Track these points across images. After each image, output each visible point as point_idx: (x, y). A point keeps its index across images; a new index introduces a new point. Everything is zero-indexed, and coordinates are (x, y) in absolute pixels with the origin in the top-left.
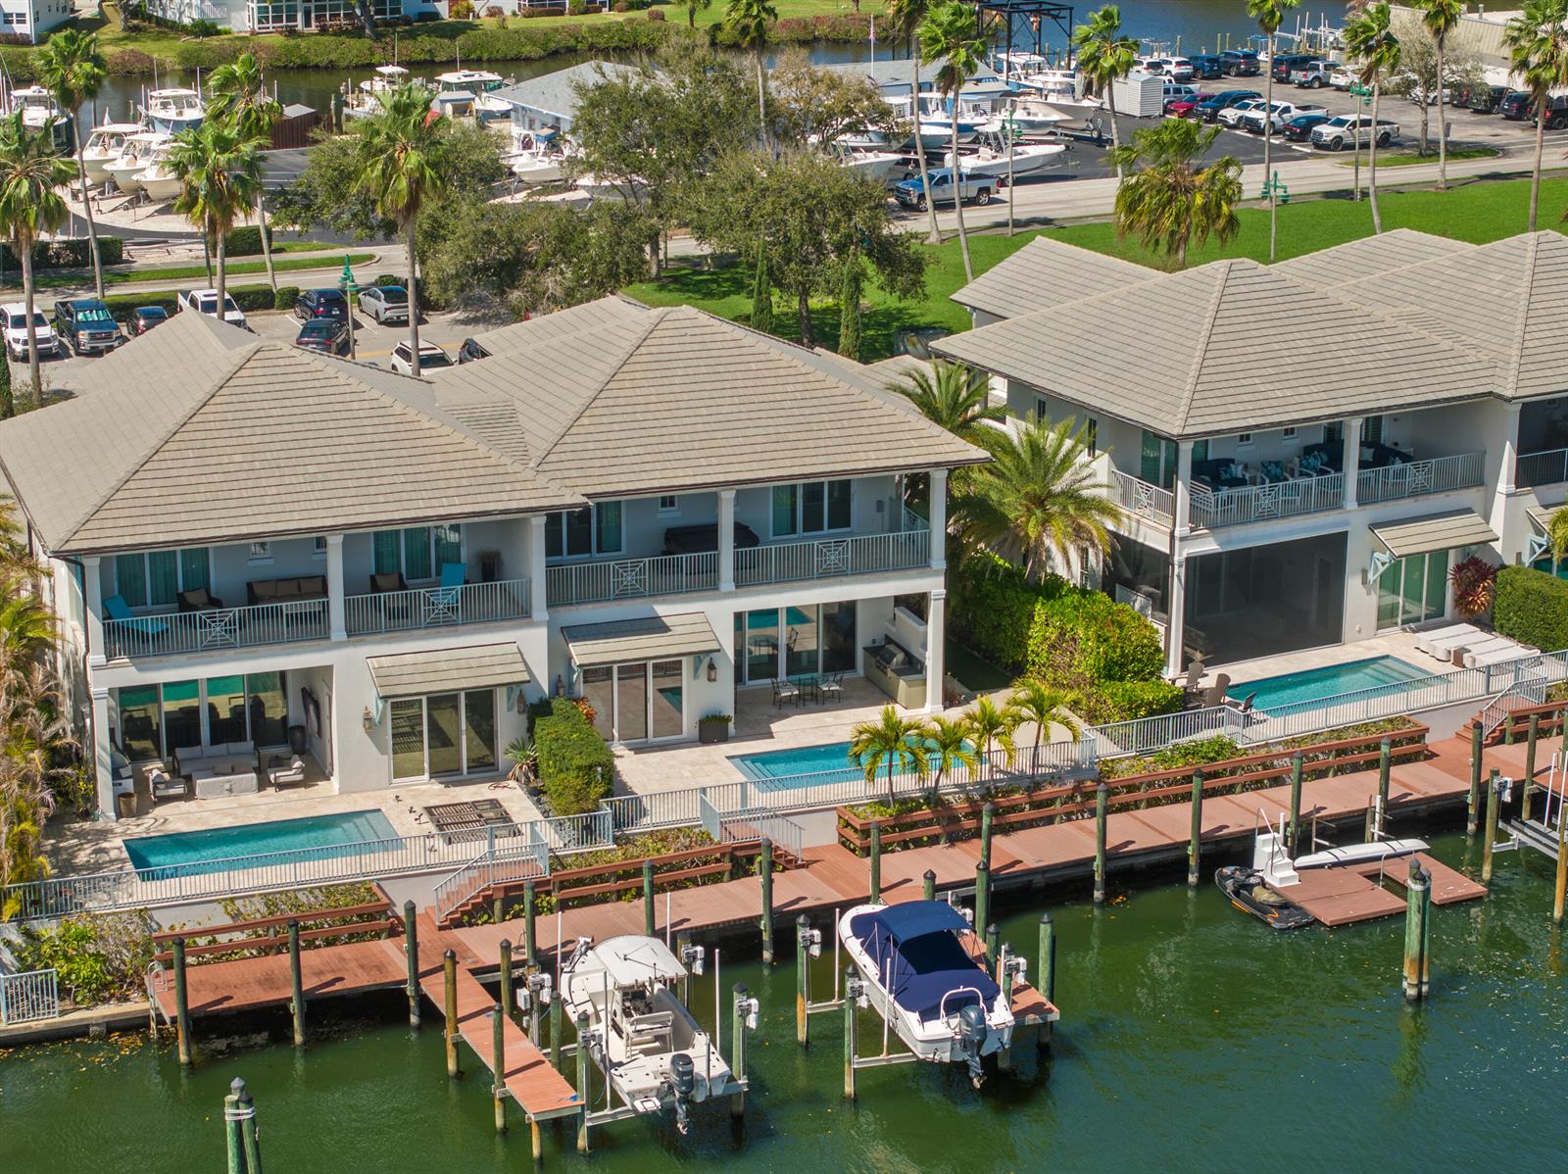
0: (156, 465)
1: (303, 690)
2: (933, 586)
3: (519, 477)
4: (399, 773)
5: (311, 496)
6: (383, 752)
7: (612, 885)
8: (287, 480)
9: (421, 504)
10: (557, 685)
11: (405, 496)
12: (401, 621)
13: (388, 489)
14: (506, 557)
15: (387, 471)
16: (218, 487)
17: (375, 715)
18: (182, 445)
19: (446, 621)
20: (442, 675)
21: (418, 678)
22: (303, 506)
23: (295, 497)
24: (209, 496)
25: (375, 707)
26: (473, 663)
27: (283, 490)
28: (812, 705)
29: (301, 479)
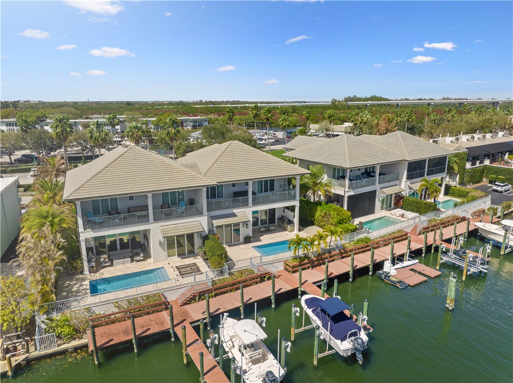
0: (99, 176)
1: (144, 235)
2: (296, 203)
3: (199, 178)
4: (169, 256)
5: (143, 183)
6: (164, 251)
7: (229, 288)
8: (136, 179)
9: (173, 185)
10: (210, 231)
11: (169, 183)
12: (169, 216)
13: (164, 181)
14: (195, 199)
15: (164, 177)
16: (116, 181)
17: (162, 241)
18: (107, 171)
19: (181, 216)
20: (180, 230)
21: (173, 231)
22: (140, 186)
23: (138, 184)
24: (113, 184)
25: (162, 240)
26: (188, 227)
27: (135, 182)
28: (268, 232)
29: (140, 179)
